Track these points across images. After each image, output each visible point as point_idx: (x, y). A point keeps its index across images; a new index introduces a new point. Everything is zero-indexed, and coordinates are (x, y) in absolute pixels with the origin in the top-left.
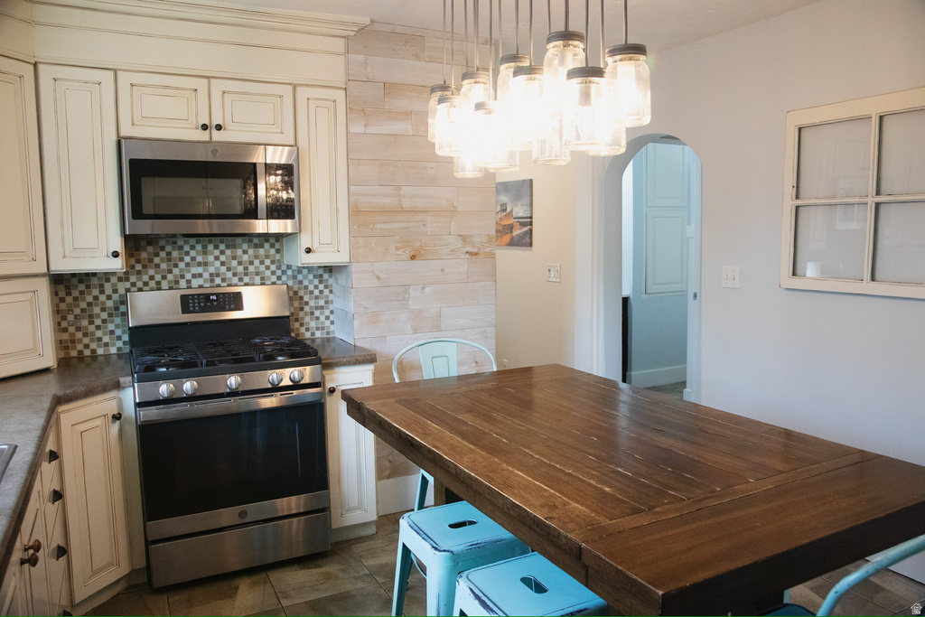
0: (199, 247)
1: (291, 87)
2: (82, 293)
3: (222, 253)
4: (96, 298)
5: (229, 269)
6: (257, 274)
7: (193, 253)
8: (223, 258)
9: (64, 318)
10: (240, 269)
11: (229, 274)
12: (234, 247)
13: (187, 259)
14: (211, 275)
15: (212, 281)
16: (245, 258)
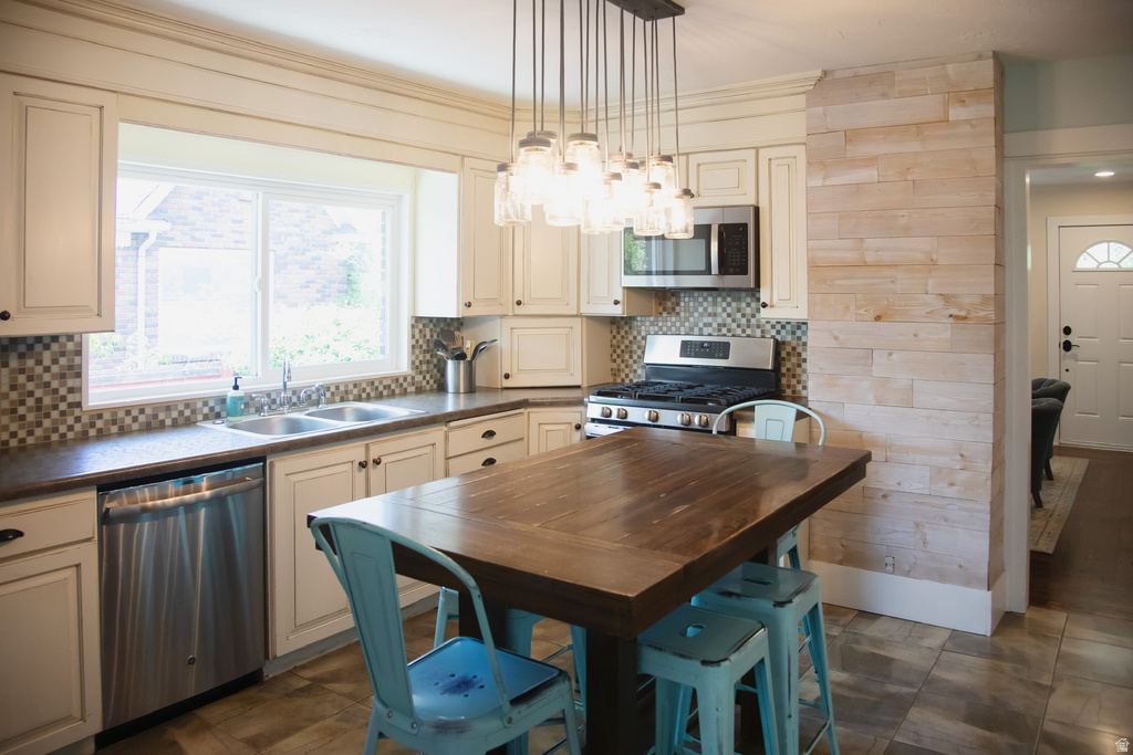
0: (710, 299)
1: (754, 150)
2: (626, 332)
3: (729, 305)
4: (635, 338)
5: (734, 321)
6: (758, 326)
7: (705, 304)
8: (729, 310)
9: (615, 351)
10: (744, 321)
11: (734, 325)
12: (739, 300)
13: (701, 309)
14: (719, 325)
15: (720, 330)
16: (748, 311)
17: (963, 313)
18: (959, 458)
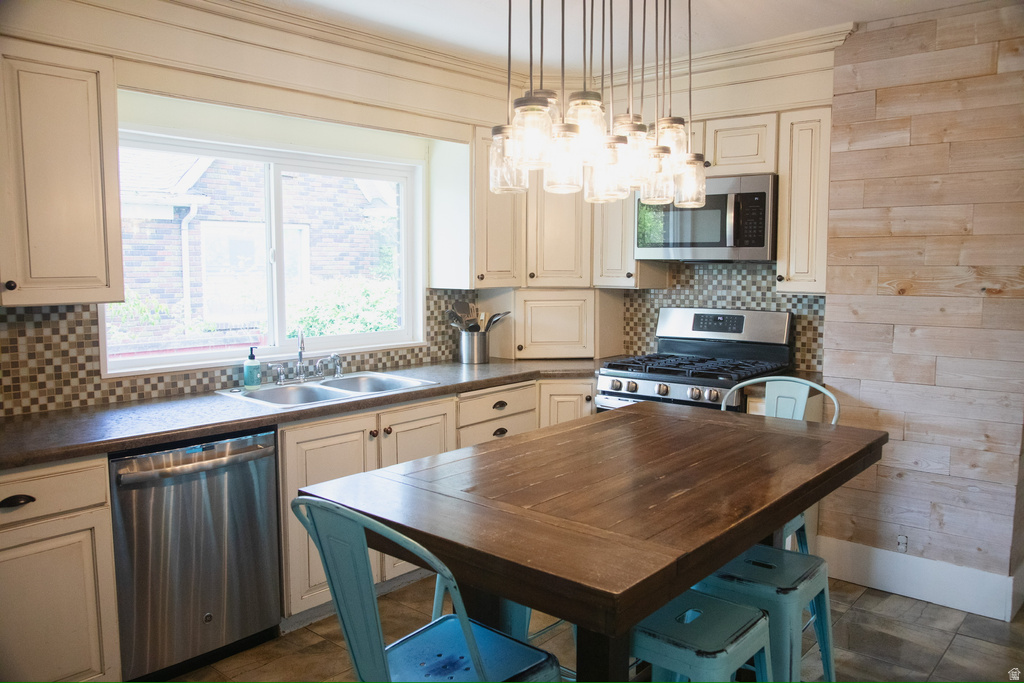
0: (725, 272)
1: (775, 115)
2: (640, 305)
3: (744, 278)
4: (648, 310)
5: (748, 294)
6: (774, 300)
7: (720, 277)
8: (744, 283)
9: (628, 324)
10: (759, 294)
11: (749, 299)
12: (754, 273)
13: (715, 282)
14: (733, 298)
15: (734, 304)
16: (764, 284)
17: (997, 287)
18: (983, 438)
